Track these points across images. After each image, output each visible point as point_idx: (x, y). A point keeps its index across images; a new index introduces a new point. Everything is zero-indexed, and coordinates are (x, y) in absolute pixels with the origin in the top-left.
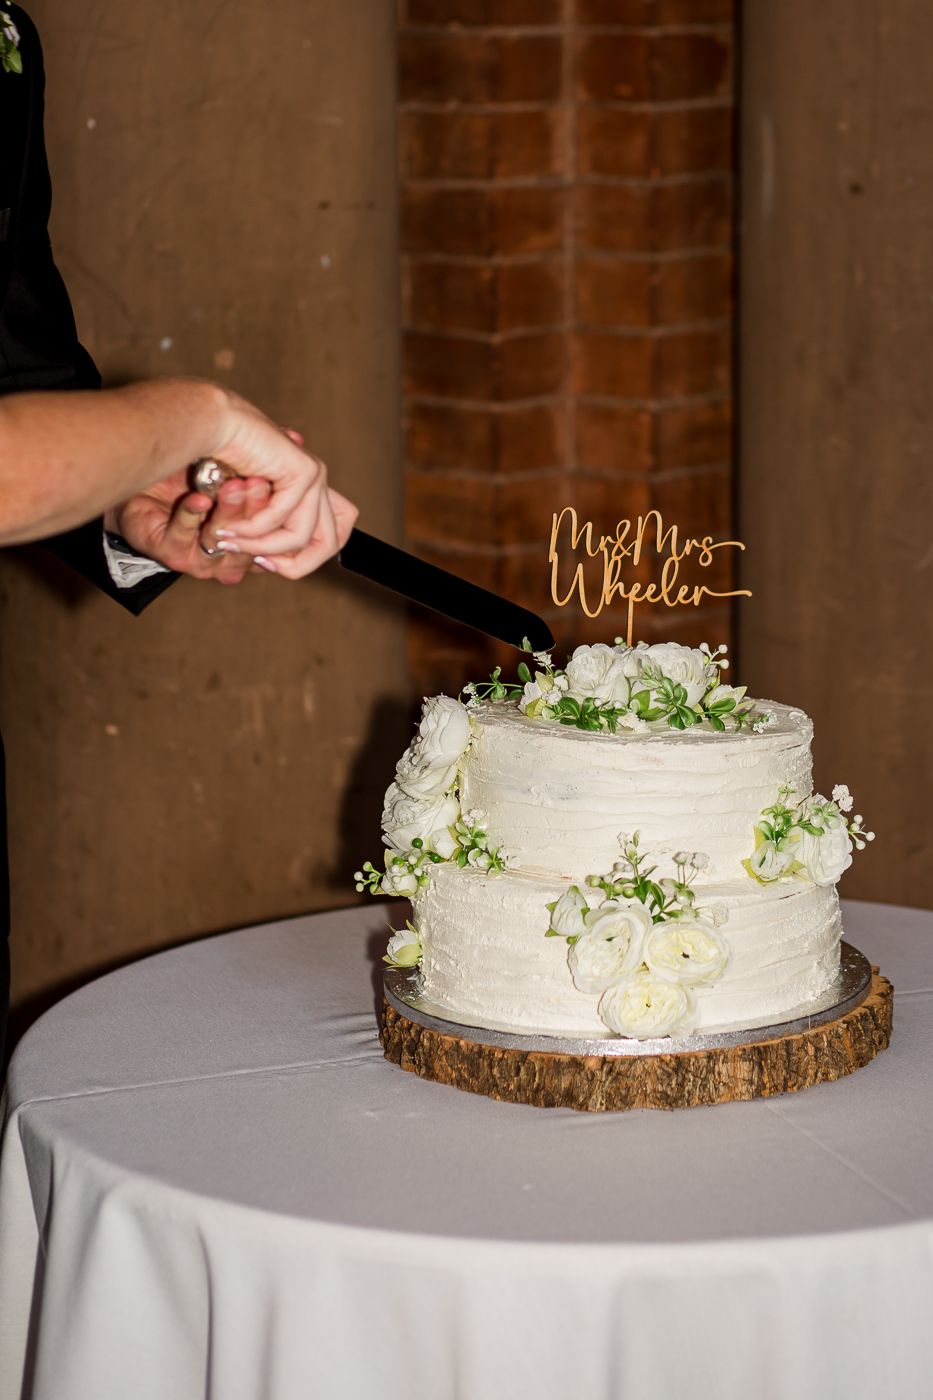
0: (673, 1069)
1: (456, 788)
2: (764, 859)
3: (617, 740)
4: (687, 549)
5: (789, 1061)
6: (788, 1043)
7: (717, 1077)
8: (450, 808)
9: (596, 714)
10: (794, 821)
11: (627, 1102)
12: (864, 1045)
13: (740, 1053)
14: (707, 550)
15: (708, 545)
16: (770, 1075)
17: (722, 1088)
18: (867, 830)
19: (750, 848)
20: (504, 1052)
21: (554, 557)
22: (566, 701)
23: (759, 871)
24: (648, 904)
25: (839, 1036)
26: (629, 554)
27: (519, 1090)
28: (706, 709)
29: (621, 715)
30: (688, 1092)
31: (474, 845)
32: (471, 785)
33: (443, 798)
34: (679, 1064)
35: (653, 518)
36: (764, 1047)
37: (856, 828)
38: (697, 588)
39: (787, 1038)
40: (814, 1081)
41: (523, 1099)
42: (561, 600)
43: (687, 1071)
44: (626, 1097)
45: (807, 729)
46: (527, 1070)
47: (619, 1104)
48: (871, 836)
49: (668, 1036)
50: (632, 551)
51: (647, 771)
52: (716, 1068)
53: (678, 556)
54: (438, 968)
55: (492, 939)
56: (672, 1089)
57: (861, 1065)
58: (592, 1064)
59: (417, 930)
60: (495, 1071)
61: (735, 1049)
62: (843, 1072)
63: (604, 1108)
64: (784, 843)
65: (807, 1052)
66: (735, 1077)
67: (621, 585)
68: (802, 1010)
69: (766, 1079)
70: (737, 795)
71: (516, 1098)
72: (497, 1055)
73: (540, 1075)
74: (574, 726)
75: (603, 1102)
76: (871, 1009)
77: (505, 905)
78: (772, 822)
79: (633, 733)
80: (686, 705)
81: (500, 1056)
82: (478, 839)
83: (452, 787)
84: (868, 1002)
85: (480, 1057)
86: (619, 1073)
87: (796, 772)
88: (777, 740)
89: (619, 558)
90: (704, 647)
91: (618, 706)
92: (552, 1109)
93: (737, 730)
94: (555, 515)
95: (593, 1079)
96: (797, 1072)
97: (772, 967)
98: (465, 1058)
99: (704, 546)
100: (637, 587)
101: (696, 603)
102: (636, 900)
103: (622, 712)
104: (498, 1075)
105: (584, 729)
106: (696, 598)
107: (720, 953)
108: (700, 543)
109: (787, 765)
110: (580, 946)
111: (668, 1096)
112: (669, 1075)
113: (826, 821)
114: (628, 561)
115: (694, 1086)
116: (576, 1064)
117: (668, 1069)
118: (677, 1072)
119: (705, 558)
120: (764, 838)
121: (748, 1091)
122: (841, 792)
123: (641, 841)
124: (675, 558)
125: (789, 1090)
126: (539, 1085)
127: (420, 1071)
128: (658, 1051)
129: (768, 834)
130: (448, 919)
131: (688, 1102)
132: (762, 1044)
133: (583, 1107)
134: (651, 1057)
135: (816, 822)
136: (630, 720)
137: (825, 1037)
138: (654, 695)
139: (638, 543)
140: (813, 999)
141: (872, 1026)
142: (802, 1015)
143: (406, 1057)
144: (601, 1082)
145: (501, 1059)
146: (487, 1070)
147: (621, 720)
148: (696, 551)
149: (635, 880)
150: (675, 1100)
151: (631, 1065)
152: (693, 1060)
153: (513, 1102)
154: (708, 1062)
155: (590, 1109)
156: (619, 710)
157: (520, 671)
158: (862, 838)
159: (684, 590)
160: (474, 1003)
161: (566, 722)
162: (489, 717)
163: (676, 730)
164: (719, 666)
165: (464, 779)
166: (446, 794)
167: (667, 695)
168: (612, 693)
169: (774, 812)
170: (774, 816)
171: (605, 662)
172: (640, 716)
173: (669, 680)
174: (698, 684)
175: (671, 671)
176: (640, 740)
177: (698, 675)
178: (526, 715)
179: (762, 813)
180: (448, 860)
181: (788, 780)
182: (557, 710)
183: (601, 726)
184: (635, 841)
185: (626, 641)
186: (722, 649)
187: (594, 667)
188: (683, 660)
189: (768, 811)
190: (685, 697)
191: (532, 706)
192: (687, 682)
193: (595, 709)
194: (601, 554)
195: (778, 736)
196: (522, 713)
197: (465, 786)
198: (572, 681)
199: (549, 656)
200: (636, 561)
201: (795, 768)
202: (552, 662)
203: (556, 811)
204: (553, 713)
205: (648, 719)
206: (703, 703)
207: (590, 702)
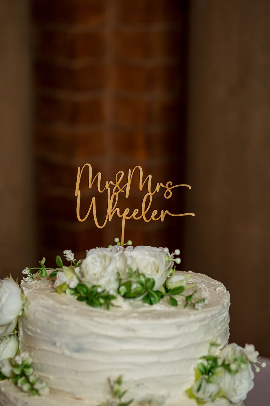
1: (16, 332)
2: (201, 387)
3: (110, 316)
4: (157, 189)
9: (97, 295)
10: (220, 362)
14: (169, 189)
15: (170, 186)
18: (261, 361)
19: (191, 381)
21: (78, 193)
22: (81, 285)
23: (197, 395)
26: (123, 192)
28: (167, 290)
31: (23, 374)
32: (24, 333)
33: (9, 339)
35: (138, 170)
37: (255, 360)
38: (162, 211)
42: (82, 218)
45: (226, 299)
48: (264, 365)
50: (125, 189)
51: (128, 337)
53: (152, 193)
64: (214, 378)
67: (118, 210)
70: (184, 350)
74: (85, 302)
78: (206, 364)
79: (120, 309)
80: (154, 289)
83: (13, 332)
87: (221, 329)
89: (117, 194)
90: (166, 250)
91: (111, 292)
93: (185, 307)
94: (79, 168)
99: (167, 187)
100: (127, 210)
101: (162, 220)
103: (114, 297)
105: (90, 305)
106: (162, 217)
108: (165, 185)
109: (215, 327)
113: (239, 366)
114: (122, 196)
119: (168, 194)
120: (200, 373)
123: (125, 379)
124: (150, 194)
129: (203, 370)
135: (233, 366)
136: (119, 301)
138: (134, 286)
139: (128, 185)
147: (113, 302)
148: (162, 190)
156: (112, 295)
157: (57, 260)
158: (259, 366)
159: (155, 213)
161: (80, 299)
162: (35, 292)
163: (146, 307)
164: (175, 262)
165: (21, 329)
166: (11, 335)
167: (142, 284)
168: (109, 282)
169: (207, 358)
170: (207, 360)
171: (105, 261)
172: (125, 296)
173: (144, 275)
174: (162, 276)
175: (145, 267)
176: (125, 316)
177: (162, 269)
178: (56, 292)
179: (201, 358)
180: (9, 378)
181: (216, 336)
182: (76, 290)
183: (101, 305)
184: (119, 382)
185: (120, 241)
186: (177, 252)
187: (98, 264)
188: (152, 259)
189: (204, 357)
190: (154, 284)
191: (61, 287)
192: (155, 275)
193: (97, 293)
194: (107, 191)
195: (210, 311)
196: (55, 290)
197: (21, 333)
198: (85, 274)
199: (73, 254)
200: (127, 196)
201: (220, 328)
202: (75, 258)
203: (71, 358)
204: (73, 292)
205: (129, 298)
206: (165, 286)
207: (95, 289)
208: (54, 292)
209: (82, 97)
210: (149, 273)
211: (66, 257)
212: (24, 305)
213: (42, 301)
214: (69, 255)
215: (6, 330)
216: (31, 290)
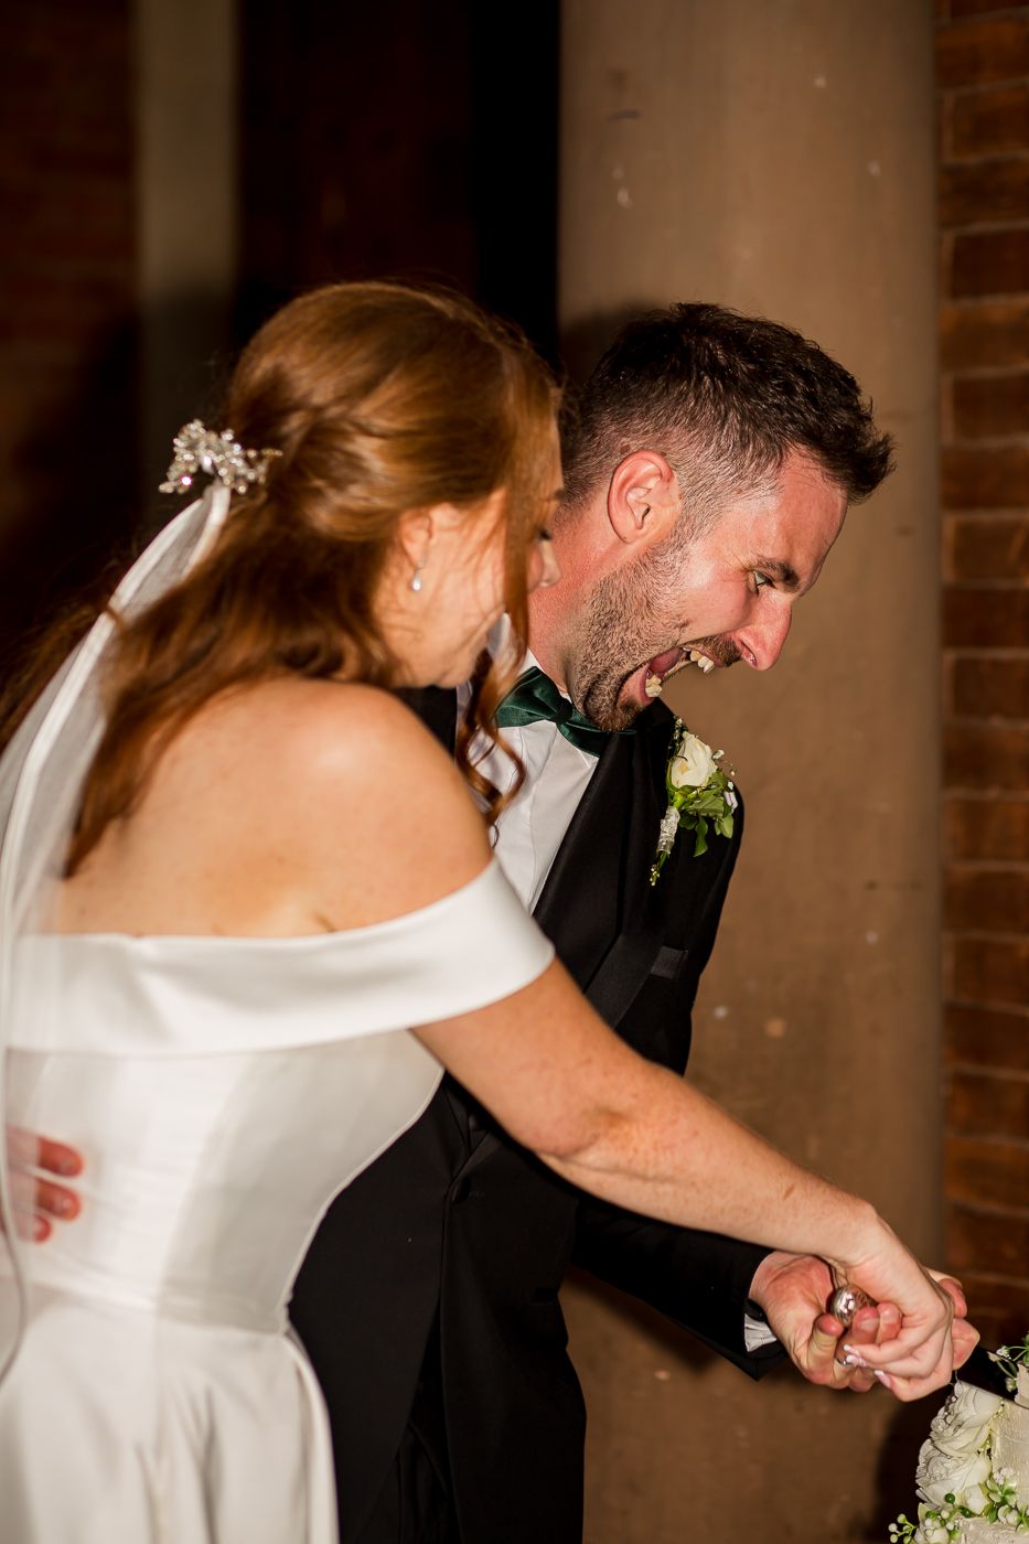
1: (988, 1447)
8: (982, 1466)
31: (1004, 1502)
32: (1002, 1445)
82: (1008, 1497)
83: (983, 1446)
166: (978, 1453)
180: (978, 1515)
197: (996, 1446)
215: (973, 1440)
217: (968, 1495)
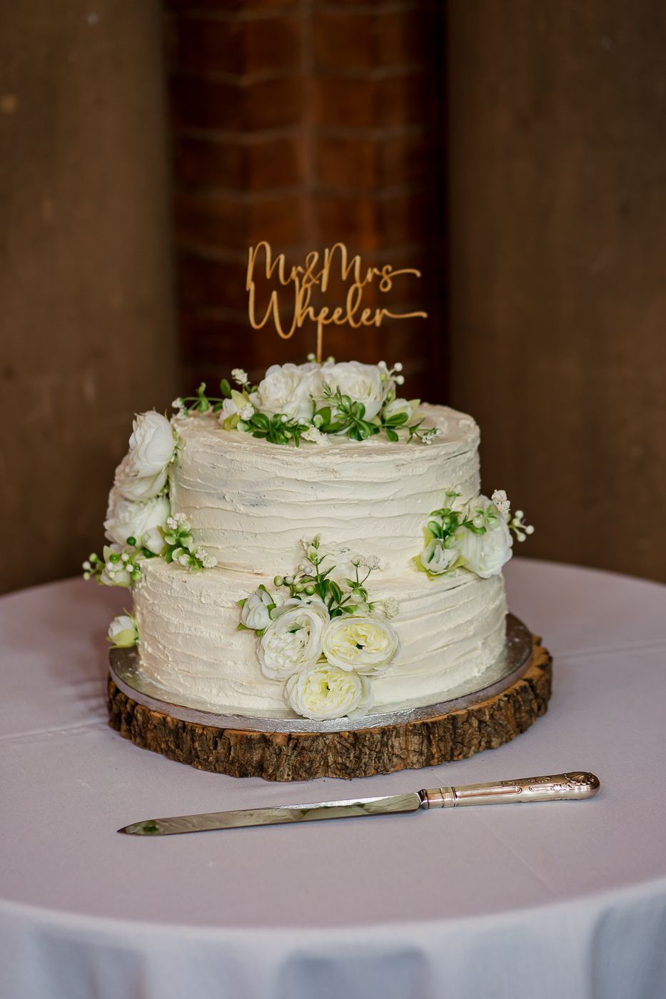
0: (351, 744)
1: (166, 491)
2: (433, 555)
3: (300, 453)
4: (369, 277)
5: (455, 734)
6: (454, 718)
7: (390, 750)
8: (160, 508)
9: (282, 427)
10: (460, 521)
11: (311, 774)
12: (524, 714)
13: (411, 728)
14: (386, 278)
15: (388, 272)
16: (438, 746)
17: (395, 760)
18: (527, 524)
19: (420, 547)
20: (203, 729)
21: (251, 286)
22: (258, 415)
23: (428, 566)
24: (327, 601)
25: (500, 709)
26: (318, 282)
27: (217, 761)
28: (383, 421)
29: (305, 430)
30: (365, 764)
31: (179, 545)
32: (177, 491)
33: (155, 501)
34: (357, 739)
35: (339, 250)
36: (432, 723)
37: (517, 523)
38: (378, 311)
39: (453, 714)
40: (478, 749)
41: (222, 769)
42: (257, 324)
43: (363, 746)
44: (310, 768)
45: (474, 435)
46: (223, 744)
47: (304, 775)
48: (530, 530)
49: (346, 716)
50: (320, 279)
51: (325, 481)
52: (390, 743)
53: (362, 283)
54: (150, 650)
55: (192, 629)
56: (351, 761)
57: (522, 732)
58: (279, 740)
59: (134, 616)
60: (197, 745)
61: (406, 725)
62: (504, 739)
63: (290, 778)
64: (451, 541)
65: (471, 725)
66: (406, 749)
67: (311, 310)
68: (468, 686)
69: (434, 750)
70: (408, 500)
71: (215, 768)
72: (199, 731)
73: (235, 749)
74: (265, 439)
75: (290, 773)
76: (530, 681)
77: (203, 599)
78: (440, 522)
79: (315, 446)
80: (364, 418)
81: (200, 731)
82: (182, 539)
83: (162, 491)
84: (528, 675)
85: (184, 731)
86: (303, 748)
87: (463, 476)
88: (443, 449)
89: (309, 285)
90: (382, 364)
91: (302, 422)
92: (246, 779)
93: (409, 441)
94: (251, 249)
95: (280, 753)
96: (462, 743)
97: (440, 650)
98: (171, 732)
99: (384, 273)
100: (325, 311)
101: (378, 324)
102: (316, 599)
103: (305, 428)
104: (199, 748)
105: (273, 442)
106: (378, 319)
107: (389, 644)
108: (381, 272)
109: (454, 471)
110: (267, 638)
111: (348, 767)
112: (348, 749)
113: (487, 521)
114: (317, 288)
115: (370, 758)
116: (265, 740)
117: (347, 744)
118: (354, 747)
119: (385, 285)
120: (433, 536)
121: (418, 761)
122: (500, 495)
123: (321, 542)
124: (358, 285)
125: (455, 759)
126: (234, 758)
127: (135, 740)
128: (337, 729)
129: (436, 532)
130: (156, 608)
131: (365, 772)
132: (429, 720)
133: (273, 778)
134: (332, 733)
135: (478, 523)
136: (313, 434)
137: (487, 713)
138: (334, 412)
139: (325, 273)
140: (478, 675)
141: (531, 697)
142: (467, 692)
143: (124, 726)
144: (287, 756)
145: (202, 734)
146: (190, 743)
147: (304, 435)
148: (377, 279)
149: (316, 579)
150: (354, 771)
151: (313, 741)
152: (368, 736)
153: (212, 772)
154: (382, 737)
155: (278, 779)
156: (302, 426)
157: (222, 386)
158: (522, 530)
159: (366, 314)
160: (180, 683)
161: (258, 435)
162: (192, 430)
163: (354, 442)
164: (395, 382)
165: (173, 484)
166: (158, 496)
167: (346, 411)
168: (298, 410)
169: (442, 514)
170: (443, 517)
171: (293, 381)
172: (322, 429)
173: (348, 398)
174: (375, 399)
175: (350, 389)
176: (321, 453)
177: (376, 390)
178: (224, 428)
179: (432, 514)
180: (157, 556)
181: (455, 484)
182: (251, 424)
183: (287, 440)
184: (315, 544)
185: (316, 357)
186: (398, 367)
187: (282, 385)
188: (362, 378)
189: (437, 513)
190: (363, 412)
191: (229, 420)
192: (365, 399)
193: (283, 424)
194: (293, 282)
195: (445, 446)
196: (222, 427)
197: (173, 490)
198: (263, 399)
199: (246, 375)
200: (324, 288)
201: (461, 473)
202: (248, 381)
203: (248, 515)
204: (247, 427)
205: (329, 432)
206: (381, 415)
207: (278, 418)
208: (220, 429)
209: (255, 139)
210: (357, 396)
211: (236, 380)
212: (176, 448)
213: (202, 439)
214: (240, 376)
215: (151, 487)
216: (186, 428)
217: (146, 538)
